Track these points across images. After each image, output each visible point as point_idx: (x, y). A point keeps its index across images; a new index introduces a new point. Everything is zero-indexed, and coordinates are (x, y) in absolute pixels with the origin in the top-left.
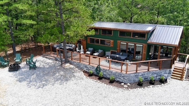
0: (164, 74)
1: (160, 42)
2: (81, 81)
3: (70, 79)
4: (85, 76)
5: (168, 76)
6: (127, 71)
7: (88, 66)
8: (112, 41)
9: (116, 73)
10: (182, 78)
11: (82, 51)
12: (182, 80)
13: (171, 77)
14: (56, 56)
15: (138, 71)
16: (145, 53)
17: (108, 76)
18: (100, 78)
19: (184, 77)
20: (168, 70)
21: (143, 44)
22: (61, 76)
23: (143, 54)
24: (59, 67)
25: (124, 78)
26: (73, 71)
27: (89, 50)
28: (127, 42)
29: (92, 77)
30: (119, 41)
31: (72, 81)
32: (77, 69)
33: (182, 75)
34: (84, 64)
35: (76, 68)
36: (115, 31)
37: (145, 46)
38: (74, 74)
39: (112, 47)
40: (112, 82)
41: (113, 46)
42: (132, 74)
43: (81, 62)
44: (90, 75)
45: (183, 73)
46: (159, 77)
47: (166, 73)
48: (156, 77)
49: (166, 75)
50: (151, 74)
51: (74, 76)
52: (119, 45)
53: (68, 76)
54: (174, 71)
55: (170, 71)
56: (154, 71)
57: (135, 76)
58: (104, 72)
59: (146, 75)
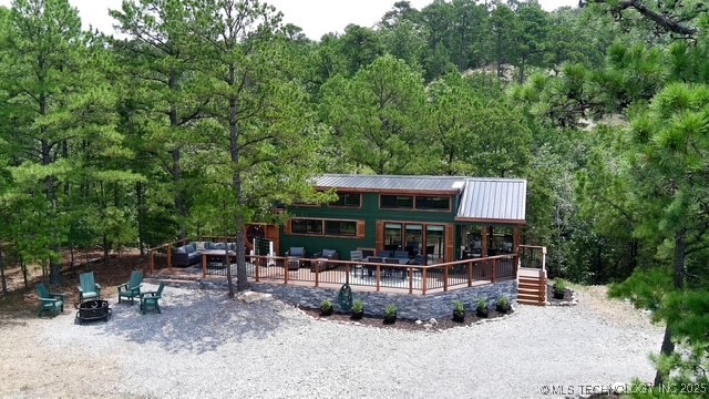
0: (503, 293)
1: (484, 216)
2: (308, 327)
3: (276, 327)
4: (311, 317)
5: (512, 298)
6: (424, 290)
7: (313, 291)
8: (360, 223)
9: (397, 297)
10: (541, 299)
13: (518, 301)
14: (199, 276)
15: (449, 288)
17: (376, 310)
18: (357, 316)
19: (546, 297)
20: (511, 282)
21: (445, 224)
22: (248, 320)
24: (225, 302)
25: (419, 309)
26: (272, 307)
27: (291, 254)
28: (404, 222)
29: (332, 317)
30: (380, 222)
31: (285, 330)
32: (280, 302)
33: (541, 294)
34: (301, 288)
35: (276, 299)
36: (369, 194)
37: (450, 229)
38: (279, 314)
39: (361, 239)
40: (389, 320)
41: (364, 236)
42: (437, 294)
43: (289, 282)
44: (325, 312)
46: (494, 300)
47: (507, 291)
50: (476, 295)
51: (283, 318)
52: (382, 231)
53: (267, 320)
54: (520, 286)
55: (514, 284)
56: (481, 287)
57: (444, 299)
59: (467, 297)
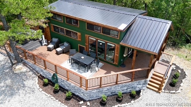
0: (137, 85)
1: (135, 46)
2: (30, 95)
3: (16, 93)
4: (38, 86)
5: (142, 87)
6: (87, 88)
8: (79, 34)
10: (160, 89)
11: (44, 42)
12: (160, 93)
13: (147, 87)
15: (102, 86)
16: (118, 55)
19: (163, 88)
20: (143, 80)
21: (116, 44)
22: (7, 86)
23: (115, 56)
24: (7, 71)
26: (24, 77)
27: (53, 41)
28: (97, 38)
30: (87, 36)
31: (18, 96)
32: (31, 73)
33: (161, 85)
34: (40, 68)
35: (29, 71)
37: (117, 47)
38: (24, 82)
41: (80, 40)
43: (36, 64)
44: (45, 84)
45: (162, 82)
46: (131, 89)
47: (140, 84)
48: (127, 89)
49: (140, 86)
50: (119, 88)
51: (24, 86)
52: (88, 40)
53: (15, 87)
54: (150, 81)
56: (123, 84)
57: (99, 91)
58: (62, 81)
59: (113, 89)
